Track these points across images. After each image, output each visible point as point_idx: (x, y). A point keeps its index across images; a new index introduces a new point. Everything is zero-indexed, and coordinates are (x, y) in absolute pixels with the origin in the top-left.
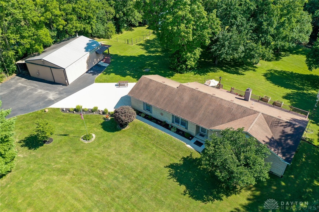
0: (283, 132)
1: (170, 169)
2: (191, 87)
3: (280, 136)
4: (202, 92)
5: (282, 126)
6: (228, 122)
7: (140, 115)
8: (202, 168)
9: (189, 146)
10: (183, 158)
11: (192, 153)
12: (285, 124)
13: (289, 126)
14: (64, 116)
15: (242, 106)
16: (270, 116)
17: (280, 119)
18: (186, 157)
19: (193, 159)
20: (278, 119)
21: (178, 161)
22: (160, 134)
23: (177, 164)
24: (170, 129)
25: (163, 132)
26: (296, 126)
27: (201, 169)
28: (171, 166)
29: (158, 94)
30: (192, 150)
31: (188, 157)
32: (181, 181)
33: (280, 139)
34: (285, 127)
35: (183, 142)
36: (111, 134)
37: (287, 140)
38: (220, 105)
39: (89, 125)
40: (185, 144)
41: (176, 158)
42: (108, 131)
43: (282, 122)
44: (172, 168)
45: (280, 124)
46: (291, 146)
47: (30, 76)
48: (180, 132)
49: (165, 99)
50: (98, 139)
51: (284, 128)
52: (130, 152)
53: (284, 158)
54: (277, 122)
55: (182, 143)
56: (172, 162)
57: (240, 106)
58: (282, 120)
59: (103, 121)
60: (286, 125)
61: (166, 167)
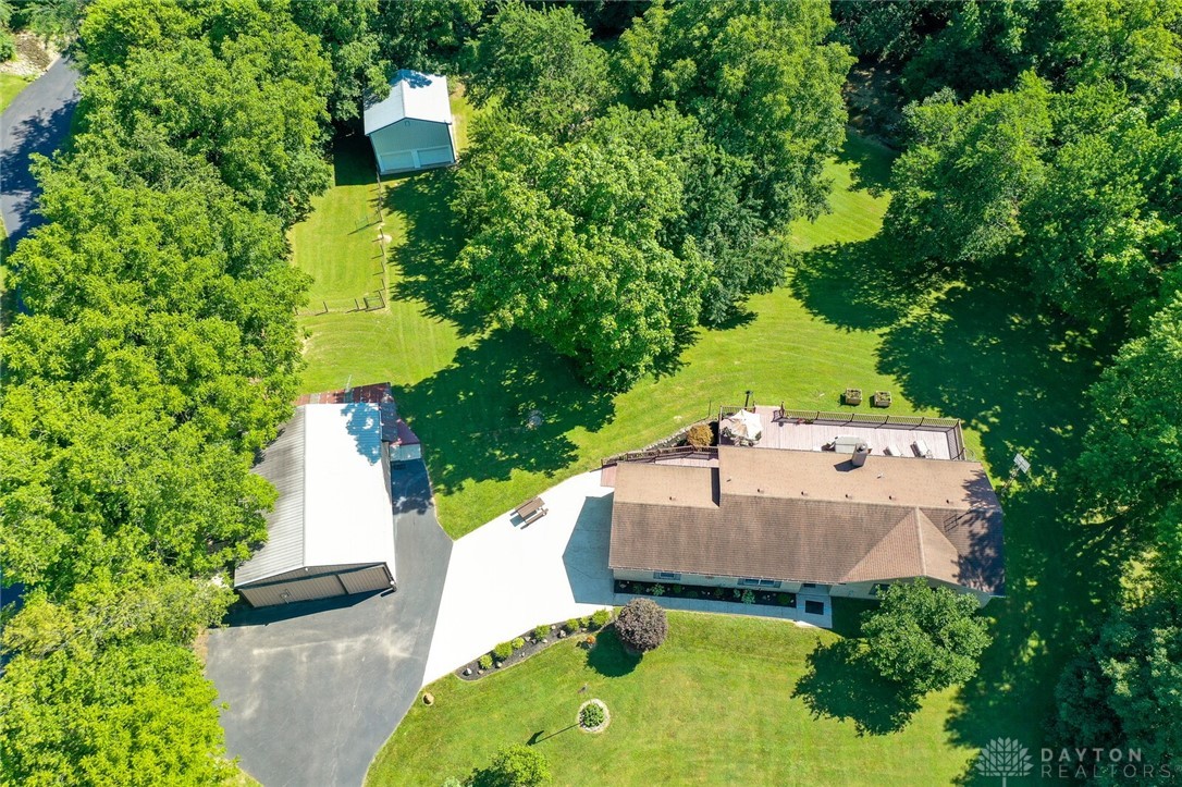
0: (972, 535)
1: (802, 696)
2: (749, 494)
3: (971, 545)
4: (778, 499)
5: (965, 522)
6: (866, 554)
7: (651, 594)
8: (854, 660)
9: (801, 624)
10: (810, 657)
11: (818, 638)
12: (967, 517)
13: (977, 519)
14: (483, 688)
15: (876, 506)
16: (937, 509)
17: (956, 511)
18: (813, 653)
19: (828, 650)
20: (952, 511)
21: (804, 670)
22: (730, 625)
23: (805, 677)
24: (739, 600)
25: (732, 616)
26: (988, 515)
27: (853, 663)
28: (802, 688)
29: (683, 538)
30: (812, 629)
31: (816, 650)
32: (837, 712)
33: (973, 552)
34: (970, 522)
35: (784, 620)
36: (629, 678)
37: (982, 550)
38: (834, 517)
39: (563, 682)
40: (791, 621)
41: (796, 664)
42: (619, 675)
43: (960, 514)
44: (804, 692)
45: (960, 521)
46: (994, 559)
47: (251, 606)
48: (764, 598)
49: (707, 548)
50: (615, 706)
51: (971, 525)
52: (705, 702)
53: (992, 589)
54: (953, 519)
55: (786, 624)
56: (795, 679)
57: (872, 505)
58: (960, 511)
59: (584, 653)
60: (971, 519)
61: (794, 696)
